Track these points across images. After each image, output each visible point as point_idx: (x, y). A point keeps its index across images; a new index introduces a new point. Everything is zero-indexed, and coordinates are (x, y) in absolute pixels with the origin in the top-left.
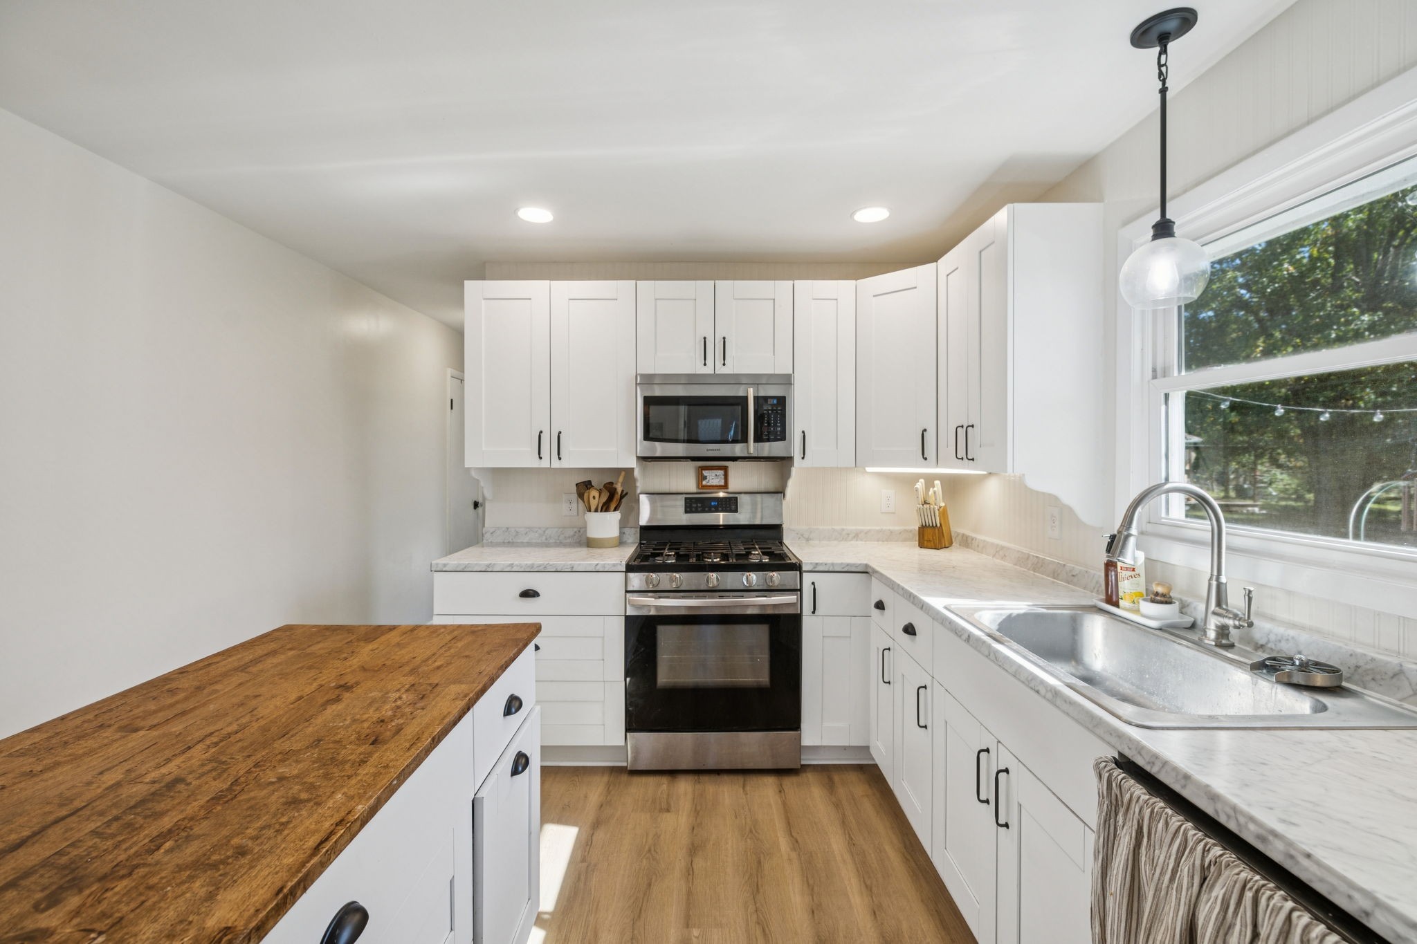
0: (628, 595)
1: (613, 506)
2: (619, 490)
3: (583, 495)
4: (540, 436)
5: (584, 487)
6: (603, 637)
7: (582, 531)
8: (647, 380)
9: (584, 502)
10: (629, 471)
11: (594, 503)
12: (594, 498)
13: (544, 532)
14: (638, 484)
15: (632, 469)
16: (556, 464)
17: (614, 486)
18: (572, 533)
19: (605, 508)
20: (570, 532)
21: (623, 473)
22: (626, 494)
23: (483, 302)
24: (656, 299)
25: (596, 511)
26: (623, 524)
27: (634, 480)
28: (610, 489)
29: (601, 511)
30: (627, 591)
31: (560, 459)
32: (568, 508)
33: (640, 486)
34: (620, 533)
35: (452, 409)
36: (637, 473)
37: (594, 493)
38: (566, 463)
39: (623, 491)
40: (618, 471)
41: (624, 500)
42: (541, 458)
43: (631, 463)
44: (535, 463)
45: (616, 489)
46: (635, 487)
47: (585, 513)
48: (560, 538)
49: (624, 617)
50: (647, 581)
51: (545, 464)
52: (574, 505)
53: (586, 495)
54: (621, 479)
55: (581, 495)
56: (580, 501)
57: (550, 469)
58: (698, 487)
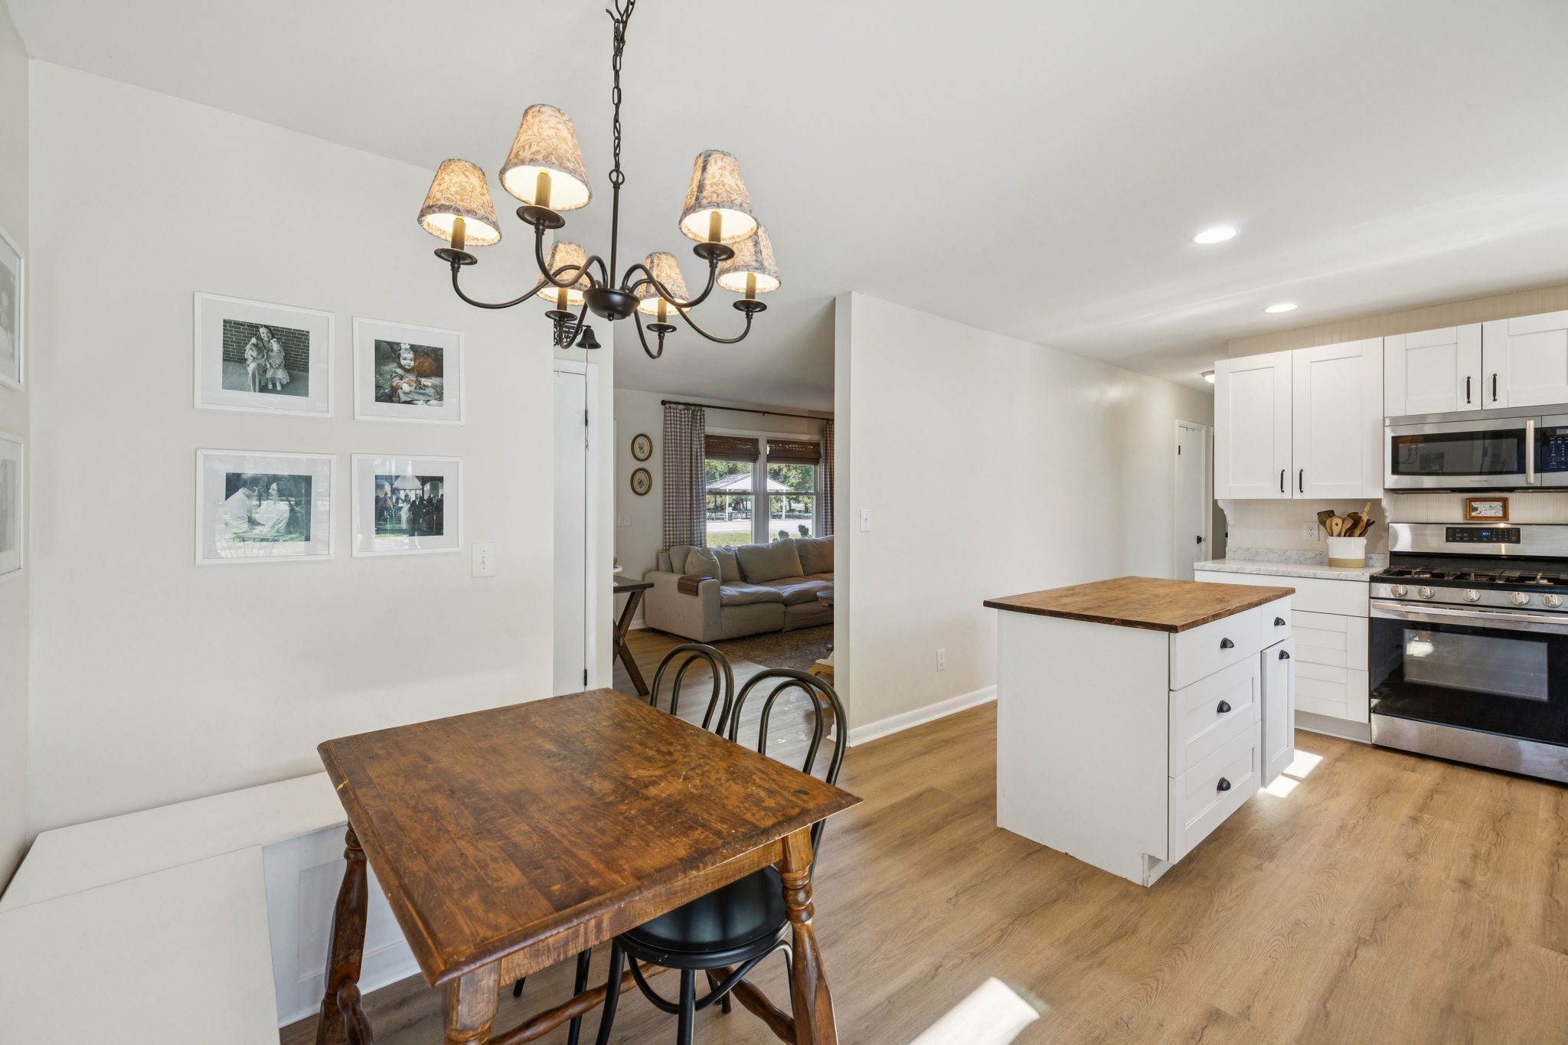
0: (1372, 600)
1: (1358, 531)
2: (1365, 518)
3: (1325, 522)
4: (1282, 474)
5: (1325, 517)
6: (1346, 633)
7: (1323, 554)
8: (1396, 421)
9: (1326, 528)
10: (1376, 503)
11: (1336, 530)
12: (1337, 524)
13: (1284, 553)
14: (1387, 514)
15: (1380, 500)
16: (1297, 496)
17: (1359, 515)
18: (1314, 555)
19: (1349, 533)
20: (1311, 554)
21: (1369, 504)
22: (1374, 522)
23: (1230, 374)
24: (1407, 350)
25: (1339, 535)
26: (1369, 550)
27: (1382, 511)
28: (1356, 519)
29: (1344, 536)
30: (1370, 598)
31: (1302, 492)
32: (1309, 534)
33: (1389, 516)
34: (1366, 557)
35: (1179, 454)
36: (1384, 504)
37: (1336, 520)
38: (1307, 495)
39: (1368, 520)
40: (1364, 502)
41: (1370, 529)
42: (1283, 491)
43: (1379, 494)
44: (1278, 495)
45: (1360, 517)
46: (1384, 517)
47: (1326, 538)
48: (1301, 559)
49: (1368, 619)
50: (1394, 592)
51: (1287, 495)
52: (1315, 532)
53: (1328, 522)
54: (1367, 509)
55: (1322, 522)
56: (1321, 527)
57: (1291, 500)
58: (1465, 518)
